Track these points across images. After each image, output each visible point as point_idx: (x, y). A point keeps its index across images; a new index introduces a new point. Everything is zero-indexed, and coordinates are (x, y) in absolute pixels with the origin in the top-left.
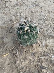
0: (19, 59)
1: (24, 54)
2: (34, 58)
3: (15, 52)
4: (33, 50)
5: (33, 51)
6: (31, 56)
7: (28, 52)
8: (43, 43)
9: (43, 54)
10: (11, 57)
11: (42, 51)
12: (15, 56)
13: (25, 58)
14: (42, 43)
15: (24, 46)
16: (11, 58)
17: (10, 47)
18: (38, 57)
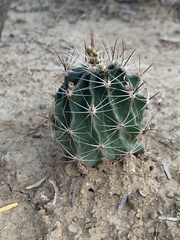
0: (58, 224)
1: (85, 203)
2: (128, 220)
3: (44, 197)
4: (126, 183)
5: (122, 184)
6: (117, 208)
7: (102, 191)
8: (164, 164)
9: (168, 204)
10: (24, 219)
11: (162, 192)
12: (42, 211)
13: (88, 220)
14: (159, 165)
15: (81, 159)
16: (24, 223)
17: (27, 179)
18: (150, 216)
